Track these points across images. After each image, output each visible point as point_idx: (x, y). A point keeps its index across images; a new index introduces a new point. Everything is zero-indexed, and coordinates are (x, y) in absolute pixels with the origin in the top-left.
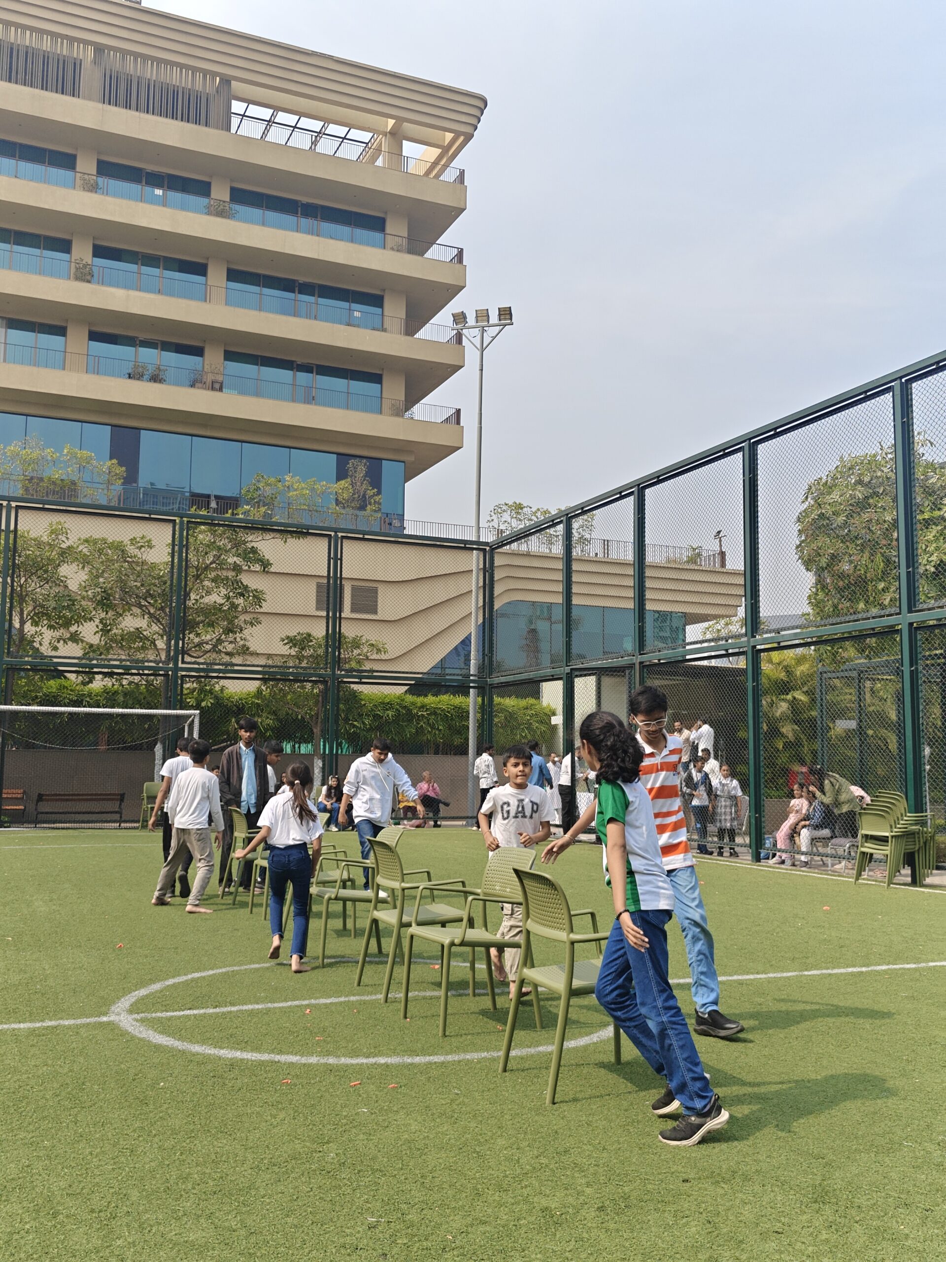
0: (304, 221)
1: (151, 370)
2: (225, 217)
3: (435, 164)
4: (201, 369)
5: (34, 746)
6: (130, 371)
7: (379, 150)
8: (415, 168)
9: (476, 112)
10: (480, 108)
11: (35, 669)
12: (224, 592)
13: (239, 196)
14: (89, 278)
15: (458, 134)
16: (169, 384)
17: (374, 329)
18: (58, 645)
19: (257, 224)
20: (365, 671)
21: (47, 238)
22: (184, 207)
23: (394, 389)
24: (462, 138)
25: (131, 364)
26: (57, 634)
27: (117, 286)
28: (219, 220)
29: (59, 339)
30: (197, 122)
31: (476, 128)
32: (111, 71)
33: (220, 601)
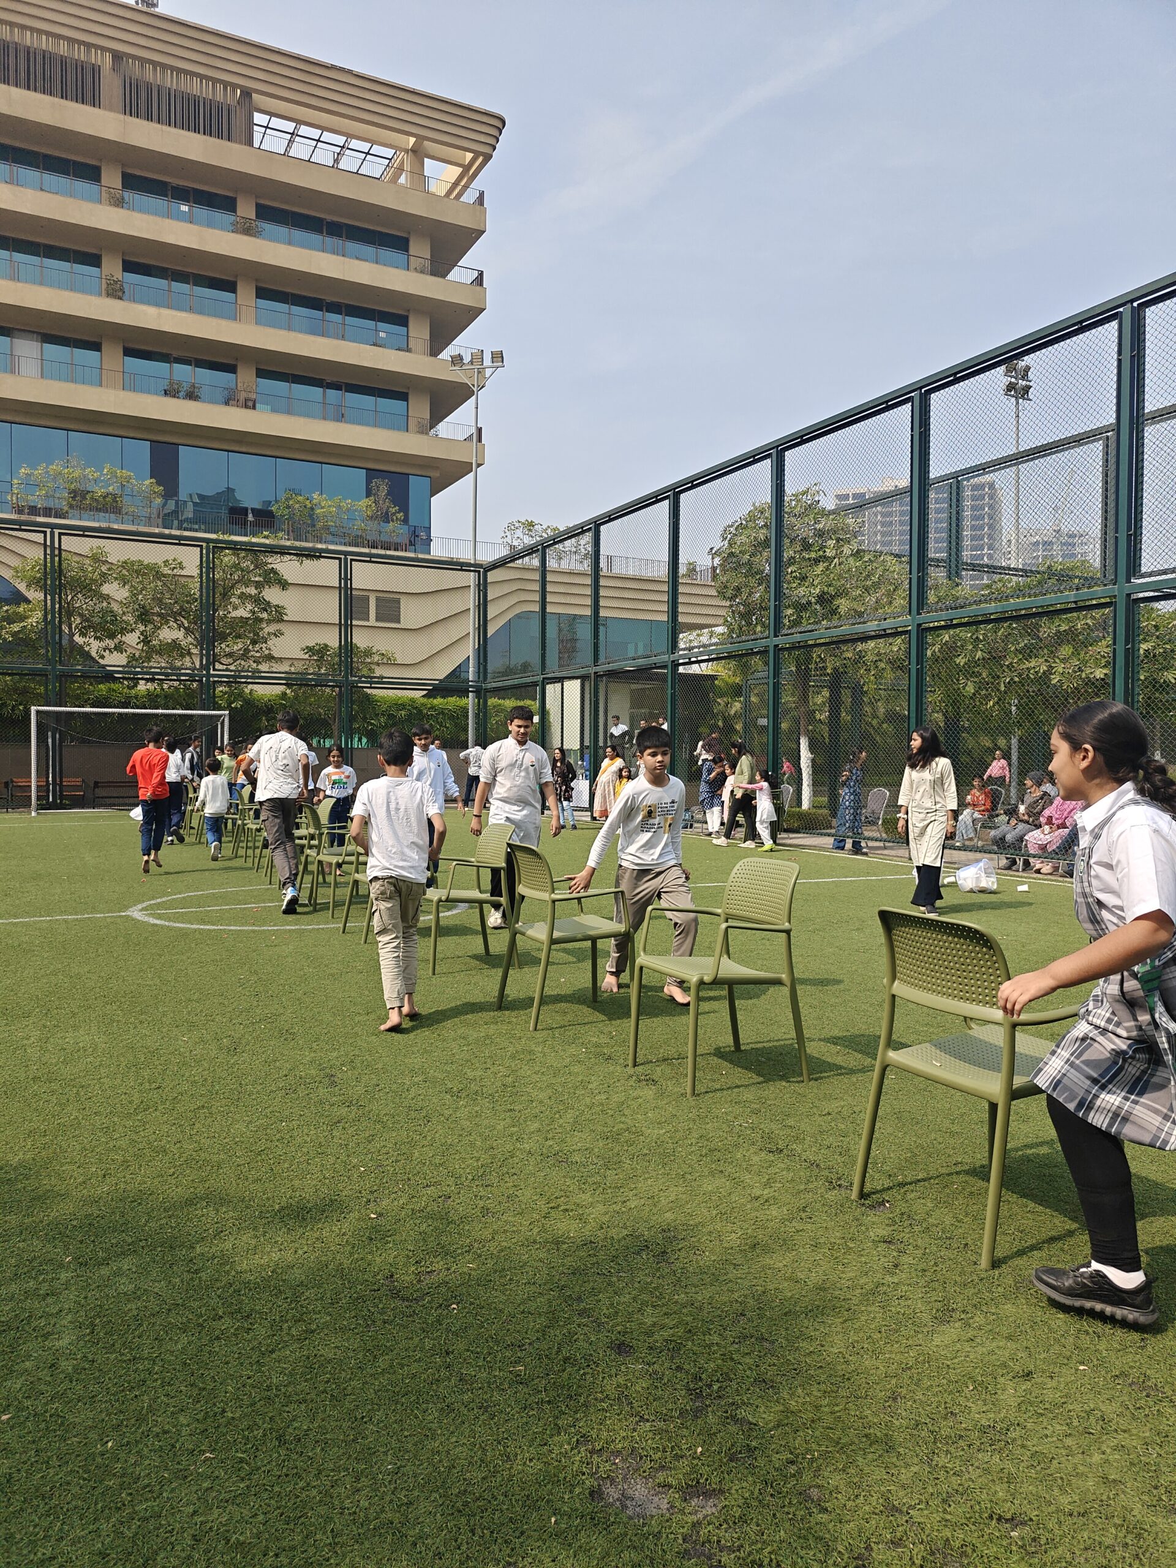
0: (330, 241)
1: (186, 387)
2: (250, 235)
3: (456, 184)
4: (234, 386)
5: (89, 742)
6: (166, 388)
7: (400, 169)
8: (438, 188)
9: (495, 132)
10: (498, 128)
11: (85, 676)
12: (249, 607)
13: (265, 213)
14: (120, 294)
15: (477, 154)
16: (204, 402)
17: (399, 349)
18: (105, 654)
19: (284, 243)
20: (375, 677)
21: (76, 252)
22: (210, 225)
23: (420, 409)
24: (481, 159)
25: (167, 382)
26: (103, 644)
27: (149, 303)
28: (246, 238)
29: (94, 355)
30: (220, 136)
31: (494, 149)
32: (131, 79)
33: (246, 615)
